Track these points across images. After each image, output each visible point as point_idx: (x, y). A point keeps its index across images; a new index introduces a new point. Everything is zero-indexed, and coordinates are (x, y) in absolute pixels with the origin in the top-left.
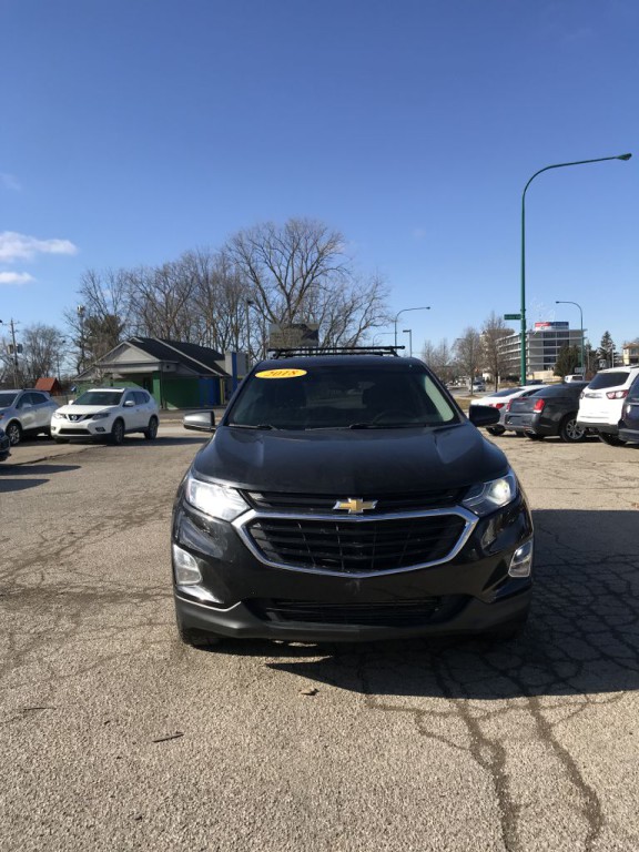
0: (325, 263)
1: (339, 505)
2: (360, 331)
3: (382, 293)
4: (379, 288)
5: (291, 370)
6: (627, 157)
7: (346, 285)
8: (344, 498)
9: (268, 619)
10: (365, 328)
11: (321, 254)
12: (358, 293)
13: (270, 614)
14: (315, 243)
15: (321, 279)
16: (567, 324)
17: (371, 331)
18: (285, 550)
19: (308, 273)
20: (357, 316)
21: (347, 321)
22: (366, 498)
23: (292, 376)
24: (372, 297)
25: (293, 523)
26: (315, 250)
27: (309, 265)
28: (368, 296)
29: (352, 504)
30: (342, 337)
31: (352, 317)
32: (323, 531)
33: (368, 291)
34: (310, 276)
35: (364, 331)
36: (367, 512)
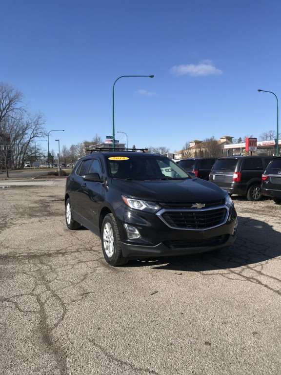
0: (13, 105)
1: (194, 206)
2: (31, 138)
3: (41, 122)
4: (40, 120)
5: (122, 157)
6: (152, 76)
7: (23, 117)
8: (195, 203)
9: (170, 248)
10: (33, 137)
11: (11, 101)
12: (30, 121)
13: (171, 246)
14: (8, 95)
15: (10, 113)
16: (118, 141)
17: (36, 139)
18: (177, 223)
19: (4, 110)
20: (29, 132)
21: (23, 134)
22: (202, 203)
23: (123, 159)
24: (36, 123)
25: (179, 213)
26: (8, 98)
27: (4, 105)
28: (35, 123)
29: (198, 205)
30: (22, 141)
31: (27, 132)
32: (190, 215)
33: (34, 120)
34: (5, 111)
35: (32, 139)
36: (203, 208)
